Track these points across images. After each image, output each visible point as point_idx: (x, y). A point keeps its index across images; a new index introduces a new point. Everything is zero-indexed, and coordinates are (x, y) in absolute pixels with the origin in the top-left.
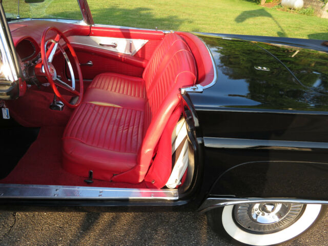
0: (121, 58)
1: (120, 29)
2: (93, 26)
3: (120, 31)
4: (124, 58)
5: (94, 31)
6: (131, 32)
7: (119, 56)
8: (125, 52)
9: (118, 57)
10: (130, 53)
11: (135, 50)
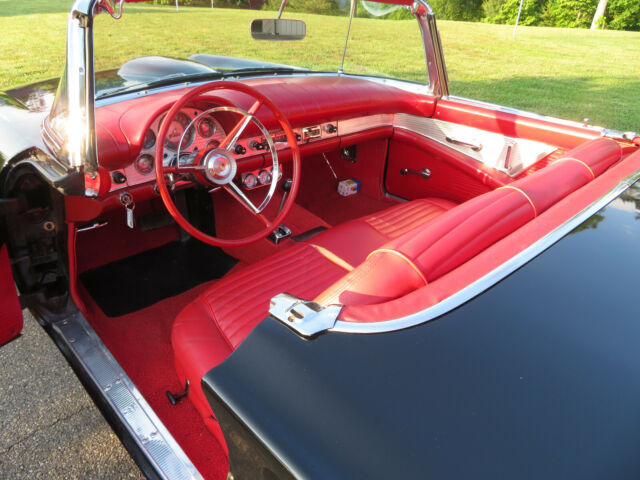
0: (482, 175)
1: (497, 113)
2: (444, 98)
3: (493, 117)
4: (487, 178)
5: (442, 109)
6: (518, 122)
7: (479, 171)
8: (497, 165)
9: (476, 171)
10: (504, 170)
11: (521, 166)
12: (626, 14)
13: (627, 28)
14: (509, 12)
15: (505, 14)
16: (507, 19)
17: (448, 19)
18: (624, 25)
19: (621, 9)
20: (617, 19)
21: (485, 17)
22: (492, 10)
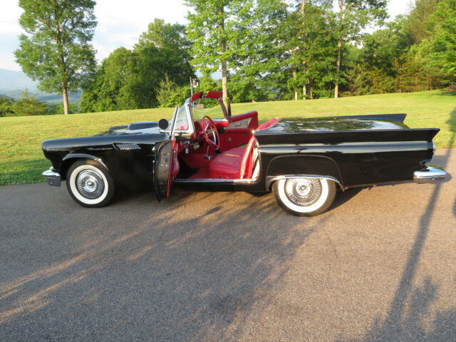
12: (238, 95)
13: (241, 102)
14: (175, 100)
15: (173, 102)
16: (174, 104)
17: (134, 109)
18: (239, 100)
19: (235, 92)
20: (234, 98)
21: (160, 105)
22: (164, 100)
